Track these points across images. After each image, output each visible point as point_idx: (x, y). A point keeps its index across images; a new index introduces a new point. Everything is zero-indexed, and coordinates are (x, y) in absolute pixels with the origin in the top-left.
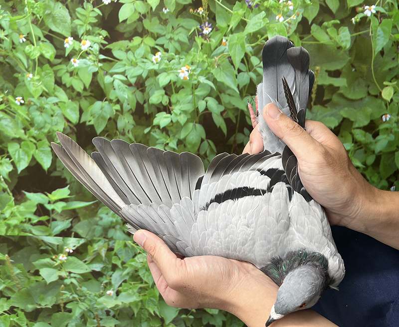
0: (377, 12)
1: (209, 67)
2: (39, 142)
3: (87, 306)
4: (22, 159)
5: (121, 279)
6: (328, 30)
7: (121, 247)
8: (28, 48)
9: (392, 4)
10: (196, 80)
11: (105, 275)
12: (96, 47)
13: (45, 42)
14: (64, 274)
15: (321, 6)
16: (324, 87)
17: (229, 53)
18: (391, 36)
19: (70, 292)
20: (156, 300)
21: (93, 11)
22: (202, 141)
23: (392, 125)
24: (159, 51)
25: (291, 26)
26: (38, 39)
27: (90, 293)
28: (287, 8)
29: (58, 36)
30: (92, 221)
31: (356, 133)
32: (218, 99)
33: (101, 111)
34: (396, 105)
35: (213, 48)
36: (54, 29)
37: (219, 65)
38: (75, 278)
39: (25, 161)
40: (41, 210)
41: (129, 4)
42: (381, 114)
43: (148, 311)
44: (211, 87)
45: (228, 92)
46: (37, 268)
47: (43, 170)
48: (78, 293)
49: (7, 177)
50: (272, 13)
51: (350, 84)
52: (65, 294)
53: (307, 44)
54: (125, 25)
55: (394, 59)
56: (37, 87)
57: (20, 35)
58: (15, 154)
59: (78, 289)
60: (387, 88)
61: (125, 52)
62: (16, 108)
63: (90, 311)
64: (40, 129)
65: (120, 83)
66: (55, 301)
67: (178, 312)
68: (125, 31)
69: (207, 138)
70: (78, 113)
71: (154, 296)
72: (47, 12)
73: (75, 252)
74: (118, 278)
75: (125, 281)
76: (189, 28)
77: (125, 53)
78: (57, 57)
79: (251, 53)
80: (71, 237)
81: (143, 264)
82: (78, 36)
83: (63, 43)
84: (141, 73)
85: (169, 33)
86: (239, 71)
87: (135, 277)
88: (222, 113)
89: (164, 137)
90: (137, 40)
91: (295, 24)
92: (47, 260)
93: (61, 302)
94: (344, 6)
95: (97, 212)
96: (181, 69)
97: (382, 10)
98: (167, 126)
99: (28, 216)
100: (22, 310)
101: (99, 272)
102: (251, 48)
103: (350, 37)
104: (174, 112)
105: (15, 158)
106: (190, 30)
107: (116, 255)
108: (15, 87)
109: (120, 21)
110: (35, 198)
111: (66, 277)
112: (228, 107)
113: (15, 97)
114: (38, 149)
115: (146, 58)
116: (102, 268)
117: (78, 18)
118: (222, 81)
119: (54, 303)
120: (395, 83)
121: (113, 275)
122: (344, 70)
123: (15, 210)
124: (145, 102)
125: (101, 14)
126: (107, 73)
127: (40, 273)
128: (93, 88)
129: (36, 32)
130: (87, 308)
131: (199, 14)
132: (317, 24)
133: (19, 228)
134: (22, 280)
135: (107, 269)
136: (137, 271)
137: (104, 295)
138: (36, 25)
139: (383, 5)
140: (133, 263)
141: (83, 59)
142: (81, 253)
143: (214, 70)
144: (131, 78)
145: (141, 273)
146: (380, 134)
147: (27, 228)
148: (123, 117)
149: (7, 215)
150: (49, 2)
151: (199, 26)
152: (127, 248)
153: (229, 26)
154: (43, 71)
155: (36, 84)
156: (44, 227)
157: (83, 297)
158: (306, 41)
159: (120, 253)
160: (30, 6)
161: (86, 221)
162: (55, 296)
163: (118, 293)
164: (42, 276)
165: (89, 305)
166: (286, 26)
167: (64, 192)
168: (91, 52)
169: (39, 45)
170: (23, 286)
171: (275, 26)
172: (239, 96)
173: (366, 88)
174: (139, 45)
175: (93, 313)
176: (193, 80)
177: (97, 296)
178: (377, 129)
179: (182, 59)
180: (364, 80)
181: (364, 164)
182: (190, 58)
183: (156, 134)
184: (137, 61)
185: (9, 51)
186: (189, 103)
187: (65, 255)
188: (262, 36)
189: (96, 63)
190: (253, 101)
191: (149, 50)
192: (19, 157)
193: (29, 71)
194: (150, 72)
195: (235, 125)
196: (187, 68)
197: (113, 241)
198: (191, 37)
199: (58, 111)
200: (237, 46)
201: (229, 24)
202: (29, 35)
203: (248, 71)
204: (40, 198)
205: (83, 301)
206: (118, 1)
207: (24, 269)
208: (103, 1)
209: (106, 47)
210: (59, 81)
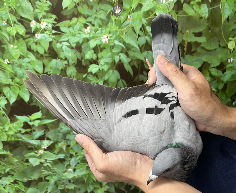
1: (121, 34)
2: (21, 86)
3: (58, 178)
4: (12, 96)
5: (76, 162)
6: (194, 7)
7: (74, 144)
8: (9, 29)
10: (113, 43)
11: (67, 160)
12: (50, 26)
13: (19, 24)
14: (43, 161)
16: (192, 43)
17: (132, 25)
18: (233, 8)
19: (47, 171)
21: (46, 3)
22: (118, 80)
23: (234, 65)
24: (88, 26)
25: (170, 6)
26: (14, 22)
27: (59, 171)
29: (25, 20)
30: (56, 131)
31: (212, 71)
32: (127, 54)
33: (56, 65)
35: (122, 22)
36: (23, 16)
37: (126, 33)
38: (49, 163)
39: (14, 97)
40: (26, 125)
42: (227, 59)
44: (123, 48)
45: (133, 49)
46: (27, 158)
47: (25, 102)
48: (52, 171)
49: (4, 108)
51: (208, 40)
52: (44, 172)
53: (180, 16)
54: (67, 11)
55: (235, 23)
56: (16, 53)
57: (2, 21)
58: (7, 94)
59: (51, 169)
60: (231, 41)
62: (5, 66)
64: (21, 78)
65: (66, 47)
66: (39, 175)
68: (67, 14)
69: (121, 78)
70: (42, 67)
72: (18, 5)
73: (48, 148)
74: (74, 162)
75: (78, 163)
76: (107, 10)
77: (68, 29)
78: (27, 33)
79: (146, 24)
80: (45, 140)
82: (38, 19)
83: (30, 25)
84: (78, 40)
85: (94, 14)
86: (139, 36)
87: (84, 161)
88: (129, 63)
89: (95, 79)
90: (75, 20)
91: (173, 4)
92: (32, 154)
93: (42, 176)
95: (59, 125)
96: (103, 37)
98: (97, 72)
99: (19, 129)
100: (21, 182)
101: (63, 159)
102: (146, 21)
103: (208, 10)
104: (100, 64)
105: (8, 96)
106: (107, 11)
107: (71, 149)
108: (3, 53)
109: (64, 8)
110: (22, 119)
112: (133, 59)
113: (4, 59)
114: (21, 90)
115: (81, 31)
116: (64, 157)
117: (37, 8)
118: (129, 43)
119: (38, 177)
121: (71, 160)
122: (204, 32)
123: (11, 126)
124: (82, 59)
125: (51, 5)
126: (58, 42)
127: (29, 161)
128: (50, 51)
129: (13, 18)
131: (112, 1)
132: (186, 3)
133: (14, 137)
134: (20, 165)
135: (67, 157)
136: (84, 157)
137: (66, 172)
138: (12, 14)
140: (82, 153)
141: (42, 34)
142: (52, 149)
143: (123, 36)
144: (72, 44)
146: (227, 70)
147: (19, 136)
148: (69, 68)
149: (7, 129)
151: (113, 9)
152: (78, 145)
153: (131, 8)
154: (19, 43)
155: (16, 51)
156: (28, 135)
157: (55, 173)
158: (180, 14)
159: (74, 148)
160: (7, 2)
161: (53, 131)
162: (39, 173)
163: (74, 170)
165: (59, 177)
166: (167, 6)
167: (38, 115)
168: (47, 29)
169: (15, 27)
170: (20, 168)
171: (160, 6)
172: (139, 51)
173: (218, 43)
174: (76, 23)
175: (61, 181)
176: (111, 43)
177: (63, 172)
178: (225, 68)
179: (103, 30)
180: (217, 37)
181: (217, 89)
182: (108, 29)
183: (91, 78)
184: (76, 33)
186: (109, 57)
187: (42, 150)
188: (152, 13)
189: (50, 36)
190: (148, 55)
191: (83, 25)
192: (10, 95)
193: (10, 43)
194: (84, 40)
195: (138, 70)
196: (106, 35)
197: (69, 141)
198: (108, 16)
199: (30, 67)
200: (137, 20)
201: (131, 6)
202: (8, 21)
203: (145, 35)
204: (25, 119)
205: (55, 175)
207: (20, 159)
209: (56, 26)
210: (30, 48)
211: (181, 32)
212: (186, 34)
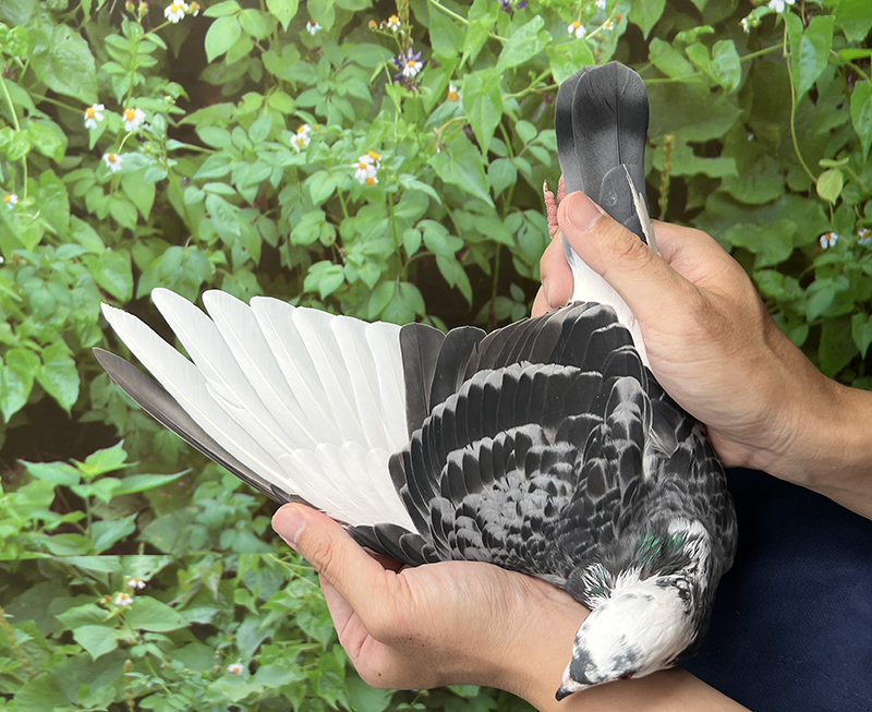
0: (799, 2)
1: (423, 151)
2: (47, 348)
3: (188, 702)
4: (11, 388)
5: (258, 637)
6: (688, 50)
7: (252, 569)
8: (1, 136)
10: (394, 183)
11: (222, 631)
12: (160, 124)
13: (40, 118)
14: (128, 635)
16: (687, 181)
17: (466, 117)
18: (831, 54)
19: (145, 674)
20: (340, 676)
21: (145, 39)
22: (418, 319)
23: (843, 256)
24: (304, 123)
25: (603, 47)
26: (22, 112)
27: (191, 672)
28: (593, 6)
29: (63, 102)
30: (181, 517)
31: (764, 279)
32: (448, 223)
33: (181, 269)
34: (850, 210)
35: (428, 108)
36: (58, 87)
37: (444, 146)
38: (154, 642)
39: (17, 392)
40: (63, 499)
41: (228, 19)
42: (817, 234)
44: (431, 199)
45: (470, 205)
46: (68, 628)
47: (62, 411)
48: (165, 673)
50: (558, 18)
51: (745, 170)
52: (134, 678)
54: (221, 68)
55: (840, 107)
56: (30, 224)
59: (162, 666)
60: (828, 173)
61: (227, 129)
64: (45, 318)
65: (221, 201)
66: (114, 695)
67: (390, 698)
68: (222, 82)
69: (429, 312)
70: (129, 276)
71: (335, 669)
72: (38, 49)
73: (150, 588)
74: (252, 637)
75: (267, 642)
76: (370, 65)
77: (227, 133)
78: (70, 152)
79: (515, 112)
80: (137, 554)
81: (304, 602)
82: (115, 100)
83: (81, 120)
84: (266, 177)
85: (324, 80)
86: (492, 157)
87: (289, 630)
88: (458, 256)
90: (252, 100)
91: (612, 42)
92: (89, 608)
93: (128, 698)
95: (192, 494)
96: (358, 162)
98: (336, 292)
99: (38, 515)
101: (207, 627)
102: (516, 103)
103: (738, 63)
104: (349, 260)
106: (373, 70)
107: (241, 585)
109: (210, 59)
110: (49, 474)
111: (135, 641)
112: (473, 239)
114: (47, 364)
115: (276, 141)
116: (214, 617)
117: (111, 59)
118: (454, 182)
119: (112, 701)
120: (846, 160)
121: (239, 630)
122: (729, 139)
123: (6, 504)
124: (281, 242)
125: (165, 47)
126: (188, 182)
127: (76, 638)
128: (158, 218)
129: (17, 97)
130: (186, 706)
131: (390, 31)
132: (662, 39)
133: (18, 544)
134: (37, 656)
135: (224, 619)
136: (291, 617)
137: (222, 675)
138: (16, 81)
140: (282, 601)
141: (130, 152)
142: (164, 588)
143: (434, 157)
144: (244, 188)
145: (301, 622)
146: (816, 277)
147: (36, 541)
148: (233, 279)
150: (40, 26)
151: (392, 61)
152: (265, 570)
153: (461, 55)
154: (40, 186)
155: (28, 218)
156: (74, 537)
157: (175, 683)
159: (250, 580)
161: (168, 517)
162: (114, 686)
163: (253, 668)
164: (80, 643)
165: (191, 699)
166: (591, 47)
167: (113, 457)
168: (147, 136)
169: (27, 128)
170: (41, 669)
171: (567, 48)
172: (494, 213)
173: (781, 178)
174: (258, 112)
176: (387, 183)
177: (206, 678)
178: (811, 268)
179: (359, 137)
180: (775, 158)
182: (377, 135)
184: (256, 149)
186: (383, 236)
187: (127, 595)
188: (539, 73)
189: (160, 159)
190: (527, 224)
191: (283, 121)
192: (4, 386)
193: (7, 190)
194: (288, 173)
195: (490, 279)
196: (371, 157)
197: (233, 557)
198: (377, 86)
199: (83, 275)
200: (484, 99)
201: (461, 50)
203: (512, 154)
204: (60, 473)
205: (177, 691)
206: (201, 12)
207: (38, 631)
208: (166, 15)
209: (181, 122)
210: (81, 207)
212: (665, 148)
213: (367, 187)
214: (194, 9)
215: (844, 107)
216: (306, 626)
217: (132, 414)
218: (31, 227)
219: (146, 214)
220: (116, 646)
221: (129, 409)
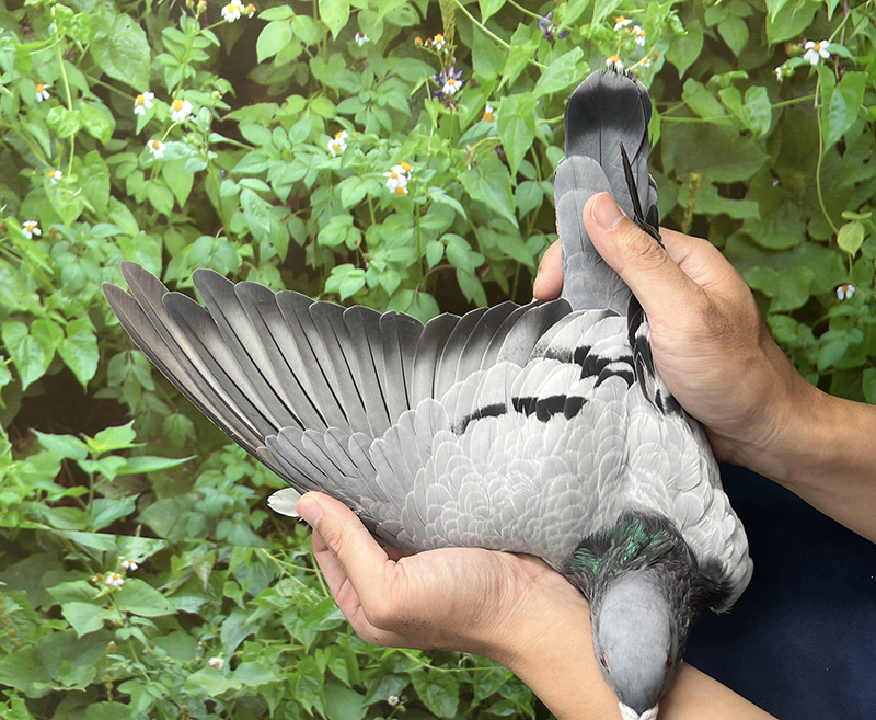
0: (833, 56)
1: (454, 167)
2: (72, 322)
3: (166, 691)
4: (32, 358)
5: (242, 632)
6: (721, 93)
7: (244, 562)
8: (54, 114)
9: (867, 38)
10: (423, 195)
11: (208, 623)
12: (205, 117)
13: (93, 100)
14: (115, 616)
15: (707, 39)
16: (709, 220)
17: (499, 138)
18: (861, 110)
19: (127, 658)
20: (319, 682)
21: (200, 35)
23: (859, 309)
24: (343, 129)
26: (76, 94)
27: (172, 662)
28: (632, 42)
30: (181, 502)
31: (778, 324)
32: (471, 239)
33: (210, 258)
34: (869, 264)
35: (463, 126)
36: (112, 72)
37: (475, 163)
38: (140, 626)
39: (38, 362)
40: (69, 473)
41: (281, 23)
42: (835, 284)
43: (300, 705)
44: (457, 213)
45: (494, 223)
46: (58, 603)
47: (79, 385)
48: (146, 659)
50: (597, 51)
51: (767, 214)
52: (116, 661)
53: (672, 122)
54: (270, 68)
55: (866, 161)
56: (72, 200)
57: (37, 84)
58: (17, 348)
59: (145, 651)
60: (850, 225)
61: (269, 128)
62: (23, 247)
63: (171, 701)
64: (74, 293)
65: (256, 197)
66: (94, 676)
67: (366, 710)
68: (269, 82)
70: (159, 260)
71: (314, 674)
72: (99, 35)
73: (142, 569)
74: (236, 631)
75: (251, 638)
76: (412, 80)
77: (269, 132)
78: (117, 135)
79: (547, 138)
80: (134, 535)
81: (292, 601)
82: (165, 90)
83: (132, 106)
84: (300, 177)
85: (366, 90)
86: (521, 178)
87: (273, 628)
88: (478, 271)
90: (295, 103)
91: (648, 77)
92: (80, 585)
93: (107, 679)
94: (760, 41)
95: (194, 481)
96: (390, 171)
97: (843, 52)
98: (355, 295)
99: (42, 486)
100: (21, 694)
101: (193, 615)
102: (549, 129)
103: (769, 110)
104: (371, 265)
105: (17, 355)
106: (414, 84)
107: (232, 578)
108: (22, 198)
109: (260, 59)
110: (58, 446)
111: (121, 623)
112: (494, 257)
113: (21, 220)
114: (69, 337)
115: (314, 144)
116: (201, 607)
117: (166, 51)
118: (481, 199)
119: (92, 681)
120: (869, 214)
121: (224, 623)
122: (754, 183)
123: (14, 471)
124: (308, 242)
125: (218, 44)
126: (225, 175)
127: (64, 613)
128: (193, 206)
129: (74, 78)
130: (163, 695)
131: (435, 48)
132: (696, 79)
133: (19, 512)
134: (24, 627)
135: (211, 609)
136: (277, 616)
137: (202, 668)
138: (74, 63)
139: (847, 42)
140: (269, 599)
141: (174, 141)
142: (156, 572)
143: (464, 174)
144: (278, 186)
145: (286, 621)
146: (830, 327)
147: (37, 512)
148: (258, 273)
150: (103, 13)
151: (434, 77)
152: (257, 564)
153: (500, 78)
154: (84, 165)
155: (69, 194)
156: (75, 511)
157: (156, 670)
158: (671, 115)
159: (241, 573)
160: (62, 20)
161: (169, 500)
162: (95, 666)
163: (234, 664)
164: (67, 619)
165: (169, 689)
167: (122, 436)
168: (192, 127)
169: (79, 108)
170: (26, 641)
172: (519, 234)
173: (803, 225)
174: (300, 114)
175: (176, 705)
176: (416, 194)
177: (187, 669)
178: (825, 317)
179: (394, 147)
180: (798, 205)
182: (411, 147)
184: (294, 150)
185: (11, 118)
186: (406, 245)
187: (118, 575)
189: (202, 150)
191: (322, 126)
192: (25, 354)
193: (53, 166)
194: (322, 176)
196: (404, 168)
197: (227, 548)
198: (416, 100)
199: (114, 254)
200: (518, 121)
201: (500, 73)
202: (56, 86)
203: (540, 178)
204: (69, 447)
205: (156, 679)
206: (256, 14)
207: (27, 602)
208: (223, 14)
209: (226, 117)
210: (121, 188)
211: (672, 175)
212: (690, 186)
213: (396, 196)
214: (250, 10)
215: (870, 162)
216: (291, 626)
217: (146, 395)
218: (71, 203)
219: (182, 202)
220: (102, 625)
221: (143, 390)
